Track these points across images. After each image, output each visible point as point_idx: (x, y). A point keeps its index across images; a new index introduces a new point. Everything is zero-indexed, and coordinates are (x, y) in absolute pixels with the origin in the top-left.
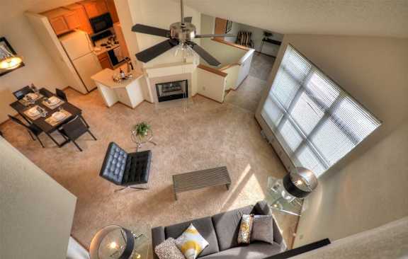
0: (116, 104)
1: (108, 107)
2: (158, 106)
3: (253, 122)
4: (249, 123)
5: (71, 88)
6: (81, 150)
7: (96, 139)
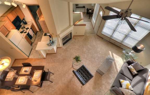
0: (46, 55)
1: (44, 58)
2: (64, 47)
3: (99, 37)
4: (98, 38)
5: (17, 59)
6: (52, 82)
7: (53, 74)
